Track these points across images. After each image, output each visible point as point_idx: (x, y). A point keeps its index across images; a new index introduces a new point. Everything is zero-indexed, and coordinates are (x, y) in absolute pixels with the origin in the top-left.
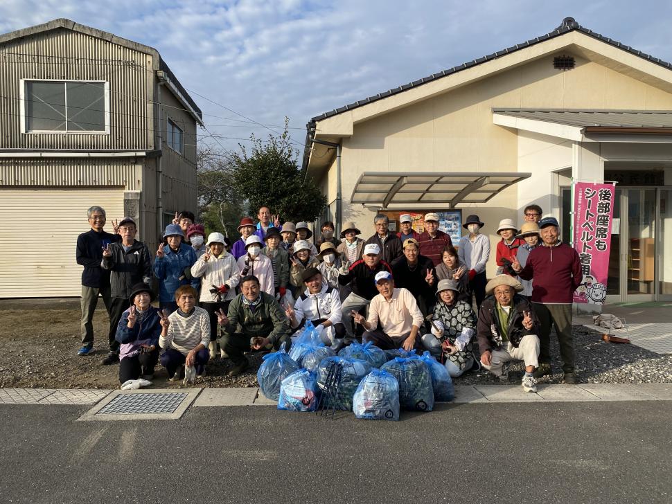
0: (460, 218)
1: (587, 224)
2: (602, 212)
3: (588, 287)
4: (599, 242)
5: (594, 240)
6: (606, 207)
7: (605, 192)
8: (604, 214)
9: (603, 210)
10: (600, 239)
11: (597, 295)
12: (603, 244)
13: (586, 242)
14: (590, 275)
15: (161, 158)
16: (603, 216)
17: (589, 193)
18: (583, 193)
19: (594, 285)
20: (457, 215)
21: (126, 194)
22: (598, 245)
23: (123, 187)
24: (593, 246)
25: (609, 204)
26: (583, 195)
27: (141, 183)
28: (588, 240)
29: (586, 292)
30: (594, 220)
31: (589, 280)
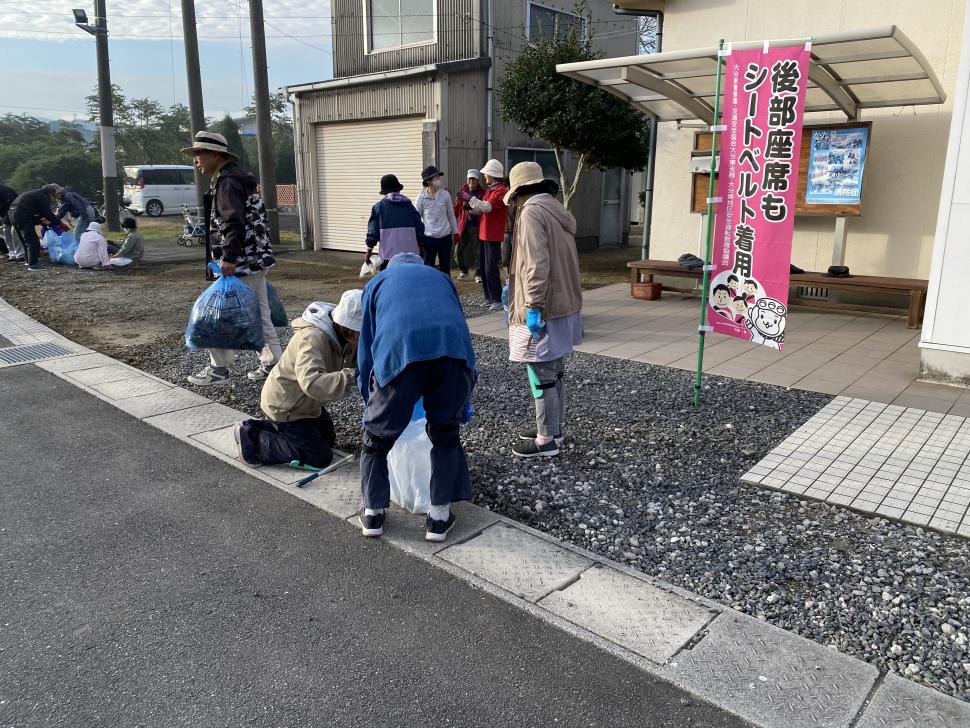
0: (864, 143)
1: (747, 154)
2: (777, 123)
3: (750, 305)
4: (769, 199)
5: (761, 193)
6: (784, 110)
7: (784, 68)
8: (780, 127)
9: (778, 116)
10: (771, 191)
11: (767, 325)
12: (779, 205)
13: (745, 198)
14: (751, 278)
15: (491, 70)
16: (779, 132)
17: (752, 76)
18: (741, 77)
19: (761, 300)
20: (857, 135)
21: (425, 125)
22: (768, 208)
23: (423, 115)
24: (757, 209)
25: (793, 100)
26: (742, 81)
27: (439, 108)
28: (748, 193)
29: (747, 317)
30: (761, 144)
31: (749, 290)
